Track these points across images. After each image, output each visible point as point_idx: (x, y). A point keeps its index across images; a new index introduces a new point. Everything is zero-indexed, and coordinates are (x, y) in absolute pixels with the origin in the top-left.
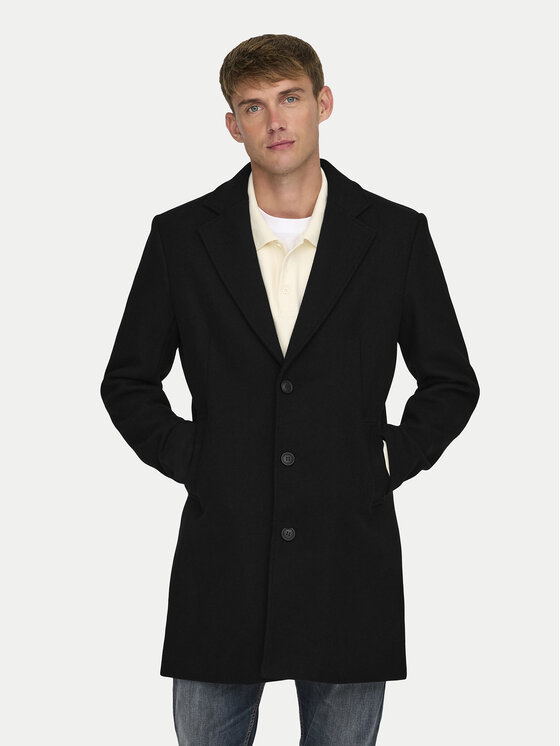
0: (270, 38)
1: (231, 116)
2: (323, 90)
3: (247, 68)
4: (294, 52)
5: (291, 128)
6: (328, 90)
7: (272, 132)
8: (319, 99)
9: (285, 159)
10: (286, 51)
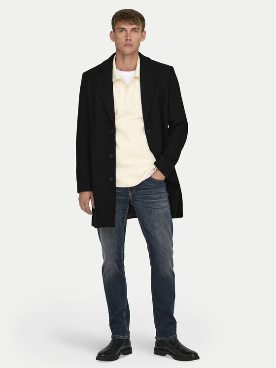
1: (112, 32)
7: (127, 40)
9: (128, 50)
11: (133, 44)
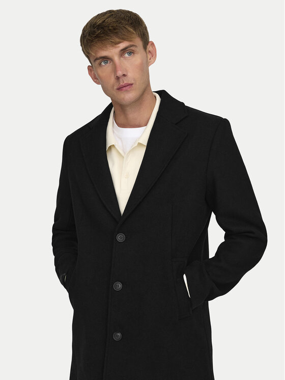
0: (111, 13)
1: (90, 68)
2: (150, 44)
3: (97, 37)
4: (128, 21)
5: (130, 75)
6: (153, 44)
7: (118, 78)
8: (147, 51)
9: (128, 96)
10: (123, 22)
11: (132, 82)
